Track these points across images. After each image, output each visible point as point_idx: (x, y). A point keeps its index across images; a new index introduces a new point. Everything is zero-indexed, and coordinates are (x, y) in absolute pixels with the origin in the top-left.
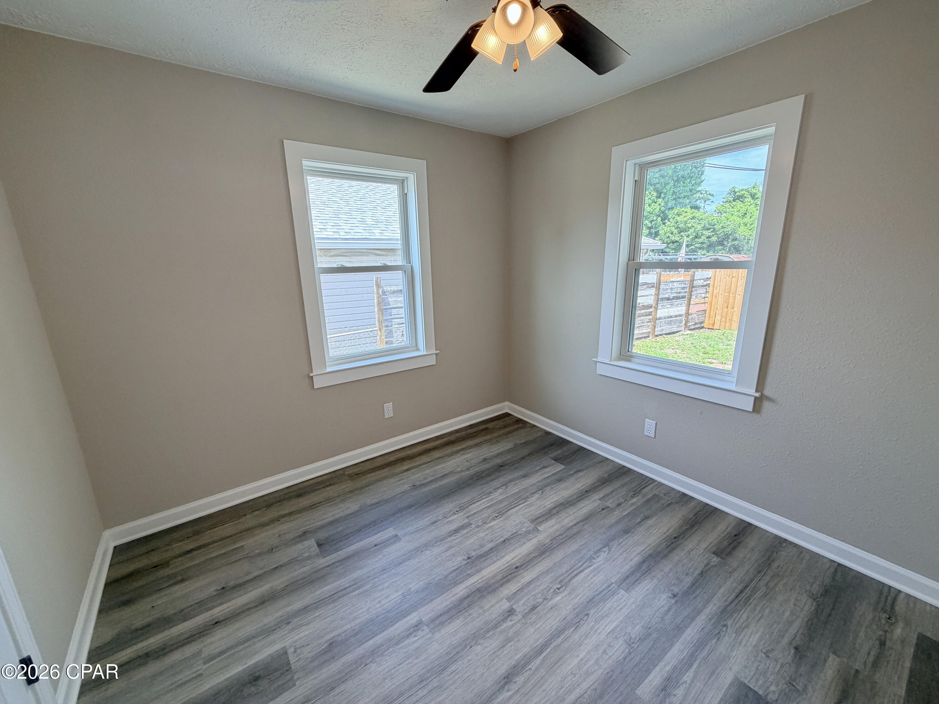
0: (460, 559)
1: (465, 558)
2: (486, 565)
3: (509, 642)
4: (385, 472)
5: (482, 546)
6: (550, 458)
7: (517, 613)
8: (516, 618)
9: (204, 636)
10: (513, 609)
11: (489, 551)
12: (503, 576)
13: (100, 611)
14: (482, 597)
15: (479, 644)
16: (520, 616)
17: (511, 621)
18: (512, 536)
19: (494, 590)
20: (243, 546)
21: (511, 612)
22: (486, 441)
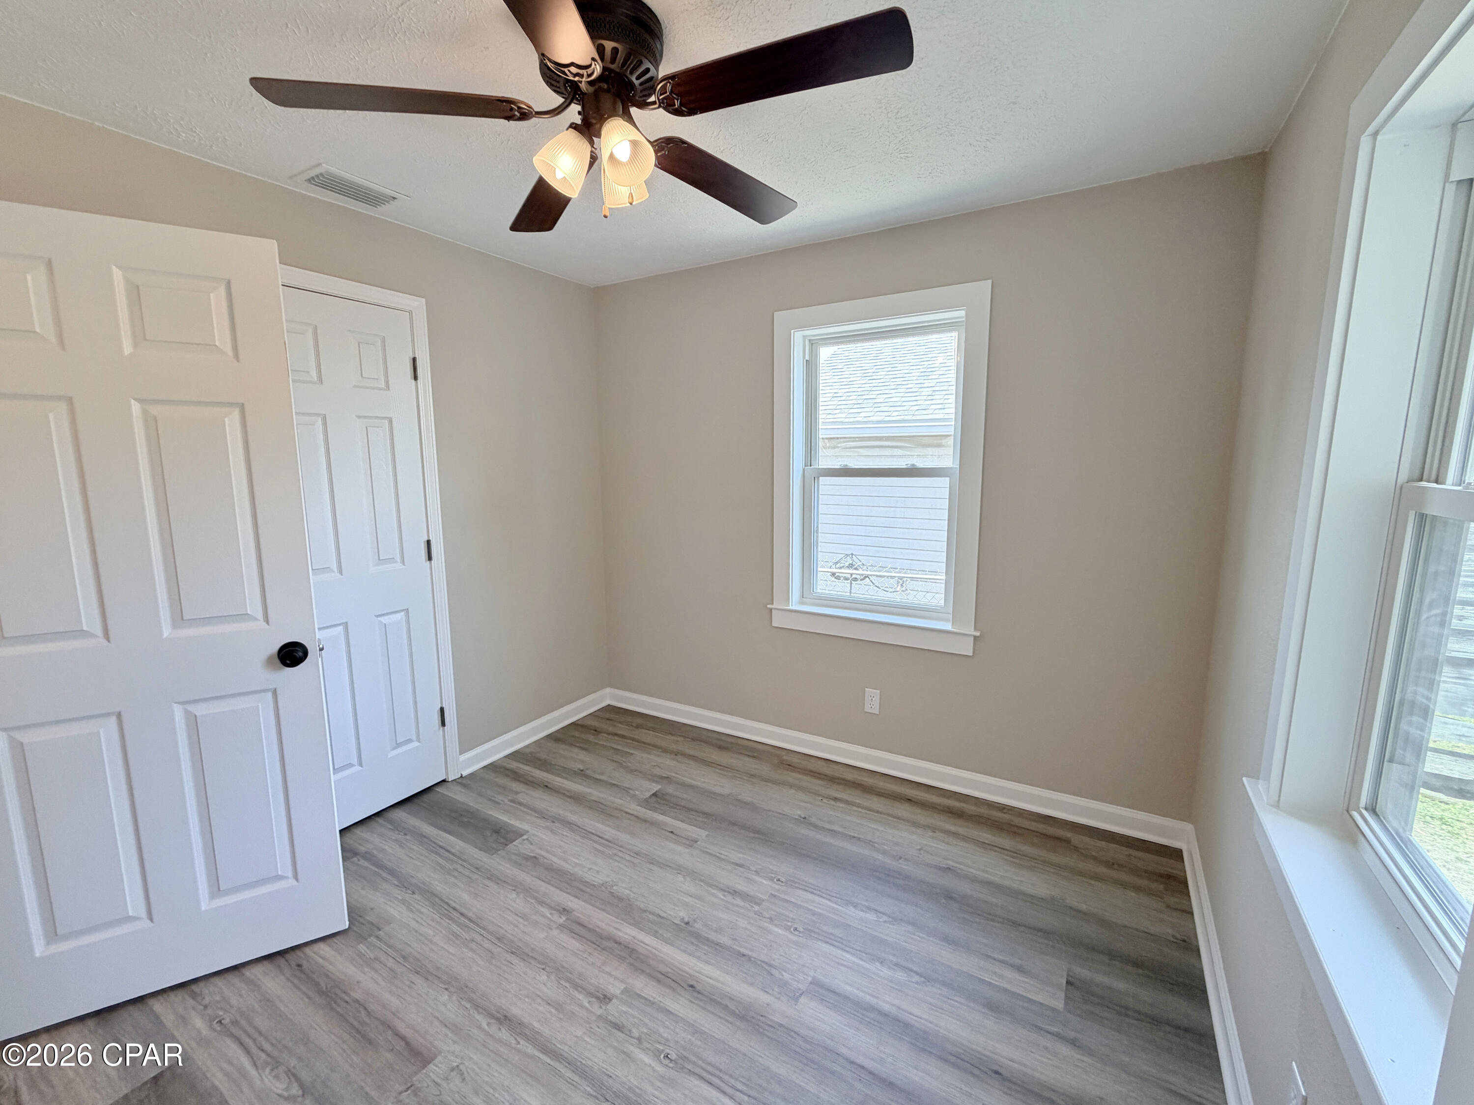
0: (682, 914)
1: (686, 920)
2: (682, 948)
3: (556, 1009)
4: (815, 784)
5: (719, 930)
6: (1069, 970)
7: (604, 1008)
8: (597, 1009)
9: (533, 786)
10: (610, 1000)
11: (713, 942)
12: (668, 972)
13: (549, 736)
14: (622, 958)
15: (548, 977)
16: (599, 1012)
17: (589, 1002)
18: (759, 963)
19: (637, 969)
20: (632, 754)
21: (605, 999)
22: (1015, 853)
